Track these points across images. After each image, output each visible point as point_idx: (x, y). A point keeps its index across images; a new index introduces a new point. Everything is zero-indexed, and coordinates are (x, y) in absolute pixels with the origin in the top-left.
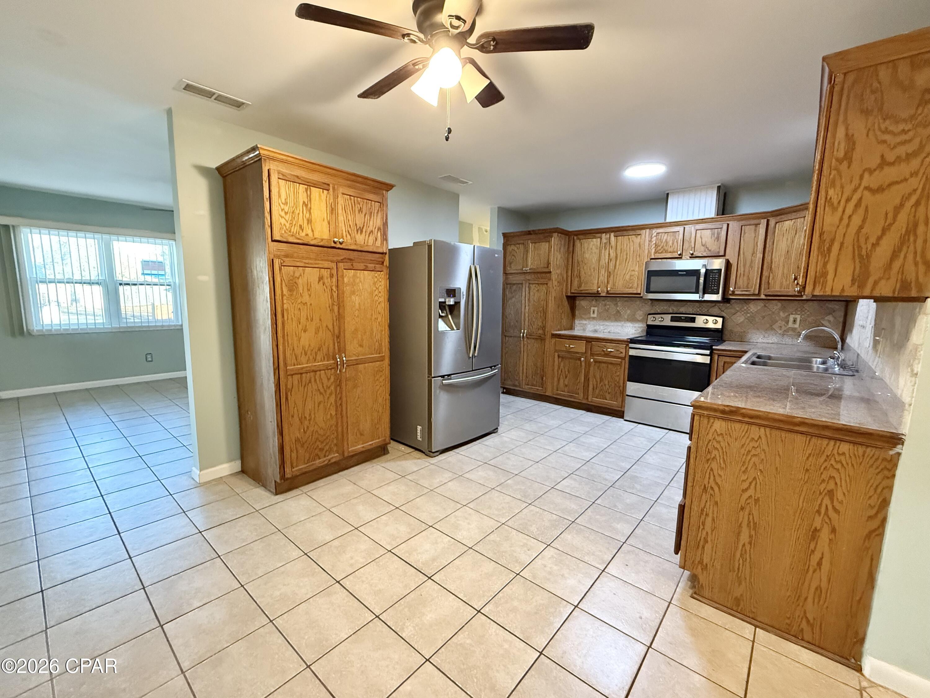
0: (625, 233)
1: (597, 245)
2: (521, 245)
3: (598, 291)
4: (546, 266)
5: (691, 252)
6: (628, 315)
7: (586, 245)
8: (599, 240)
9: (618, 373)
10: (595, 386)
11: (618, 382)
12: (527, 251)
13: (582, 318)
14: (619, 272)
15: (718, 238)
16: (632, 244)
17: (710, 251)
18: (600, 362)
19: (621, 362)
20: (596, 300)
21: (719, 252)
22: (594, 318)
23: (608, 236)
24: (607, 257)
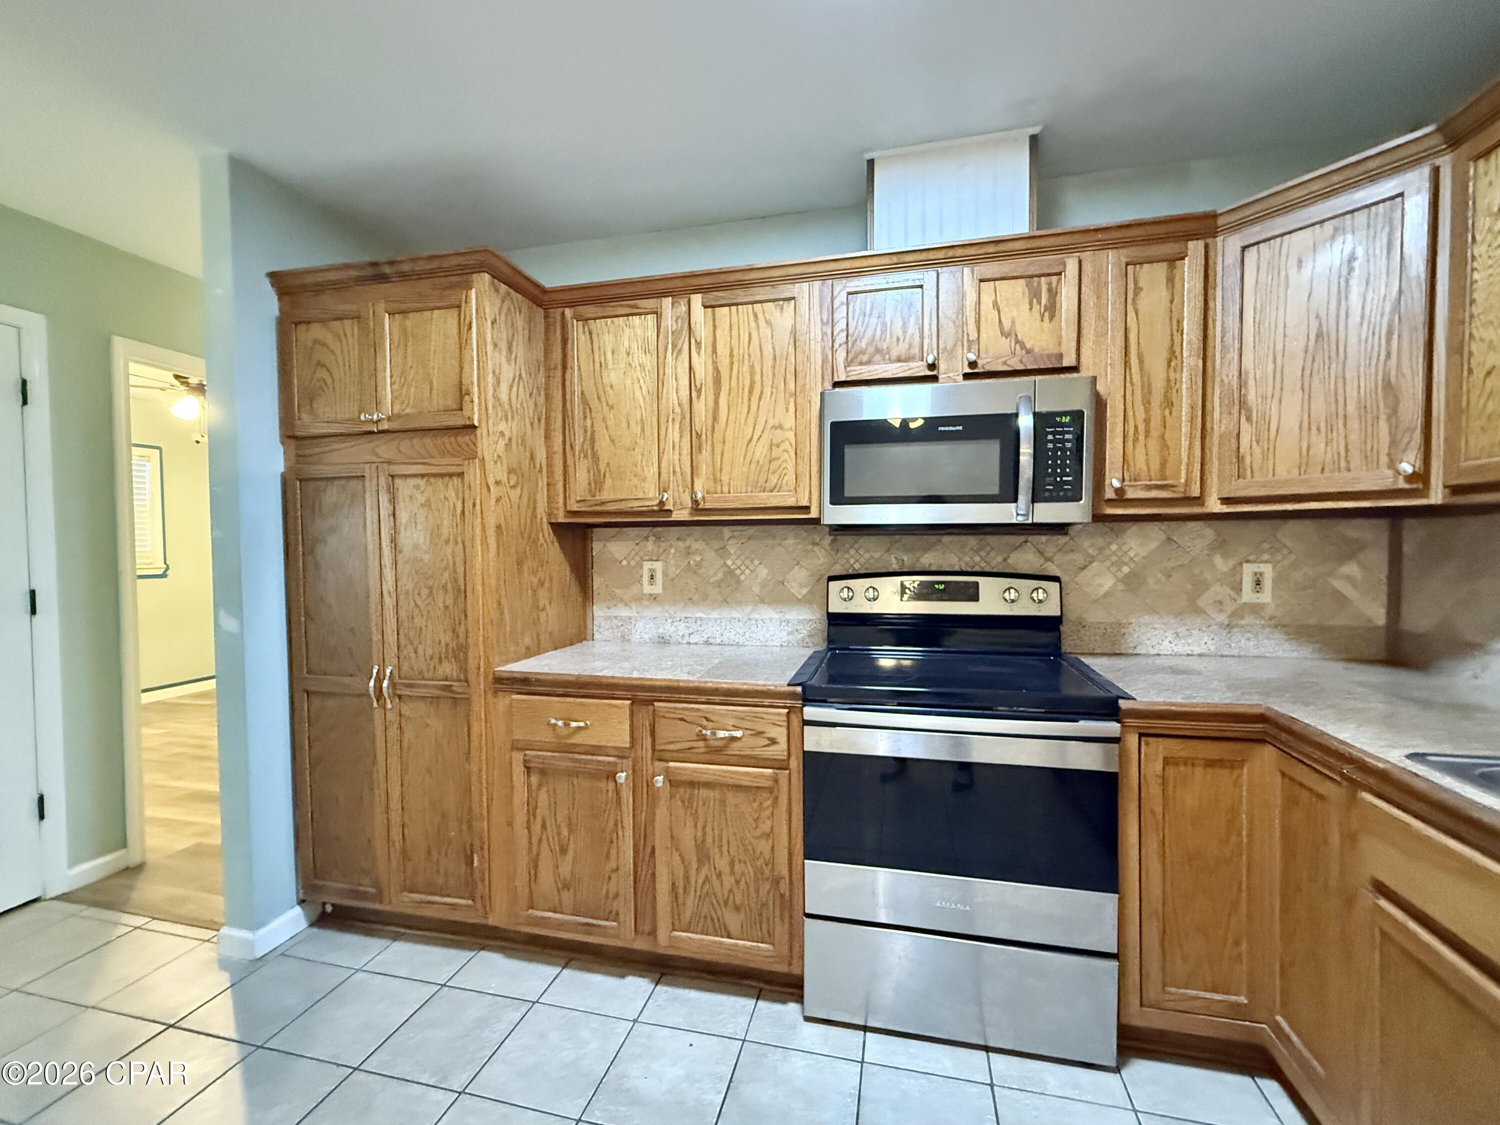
0: (740, 295)
1: (645, 340)
2: (347, 323)
3: (662, 503)
4: (451, 403)
5: (972, 357)
6: (763, 585)
7: (608, 341)
8: (651, 319)
9: (766, 827)
10: (680, 884)
11: (771, 862)
12: (376, 347)
13: (614, 600)
14: (730, 432)
15: (1052, 309)
16: (766, 331)
17: (1029, 352)
18: (692, 784)
19: (776, 781)
20: (658, 538)
21: (1060, 356)
22: (654, 598)
23: (684, 308)
24: (684, 382)
